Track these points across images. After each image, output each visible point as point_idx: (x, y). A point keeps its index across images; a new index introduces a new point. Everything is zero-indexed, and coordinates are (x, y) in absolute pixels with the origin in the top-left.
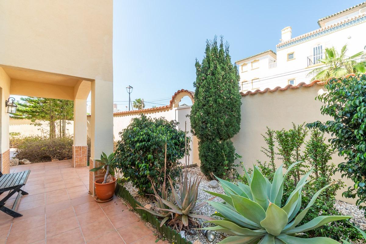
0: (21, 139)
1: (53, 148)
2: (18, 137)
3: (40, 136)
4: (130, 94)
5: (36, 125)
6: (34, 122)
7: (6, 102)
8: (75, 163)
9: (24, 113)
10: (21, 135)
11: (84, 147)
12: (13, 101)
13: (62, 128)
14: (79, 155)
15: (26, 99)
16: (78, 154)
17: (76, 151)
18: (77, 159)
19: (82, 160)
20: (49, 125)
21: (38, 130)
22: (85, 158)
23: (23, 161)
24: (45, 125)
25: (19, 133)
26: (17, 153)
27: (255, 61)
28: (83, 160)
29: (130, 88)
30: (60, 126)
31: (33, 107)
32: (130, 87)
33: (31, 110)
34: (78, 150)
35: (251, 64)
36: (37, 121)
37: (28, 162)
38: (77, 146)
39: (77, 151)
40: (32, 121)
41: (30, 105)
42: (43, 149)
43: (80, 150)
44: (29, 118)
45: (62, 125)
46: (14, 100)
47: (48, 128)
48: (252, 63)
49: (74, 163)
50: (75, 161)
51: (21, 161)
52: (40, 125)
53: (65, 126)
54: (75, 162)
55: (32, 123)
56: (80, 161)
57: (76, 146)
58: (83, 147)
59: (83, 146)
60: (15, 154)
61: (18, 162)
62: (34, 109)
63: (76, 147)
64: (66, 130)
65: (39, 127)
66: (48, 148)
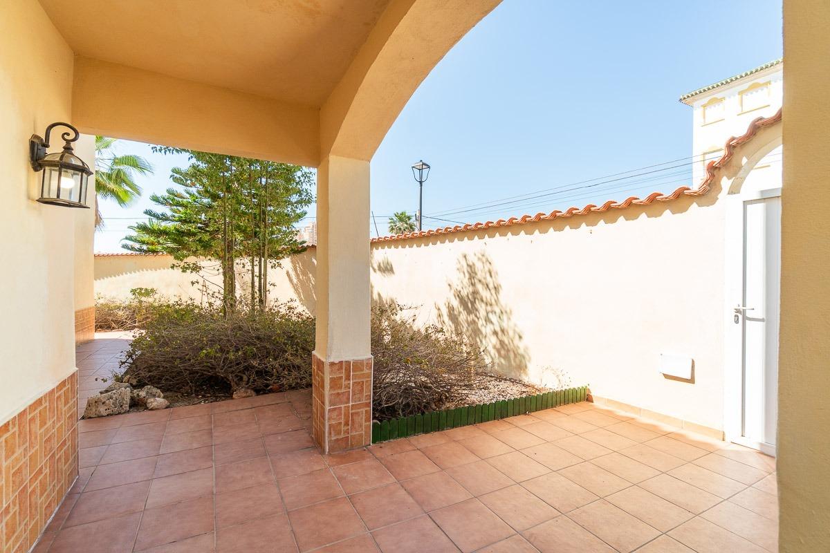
0: (156, 304)
1: (237, 350)
2: (151, 300)
3: (197, 303)
4: (421, 186)
5: (187, 268)
6: (182, 260)
7: (32, 144)
8: (330, 433)
9: (159, 237)
10: (156, 296)
11: (361, 362)
12: (68, 142)
13: (256, 280)
14: (344, 399)
15: (164, 198)
16: (338, 394)
17: (332, 380)
18: (335, 414)
19: (353, 420)
20: (221, 270)
21: (193, 283)
22: (364, 410)
23: (143, 394)
24: (211, 270)
25: (152, 291)
26: (130, 360)
27: (755, 87)
28: (356, 418)
29: (424, 167)
30: (253, 273)
31: (180, 221)
32: (424, 164)
33: (177, 230)
34: (341, 378)
35: (738, 97)
36: (191, 260)
37: (159, 401)
38: (336, 361)
39: (335, 383)
40: (177, 258)
41: (174, 216)
42: (206, 355)
43: (348, 378)
44: (171, 251)
45: (256, 269)
46: (73, 135)
47: (220, 280)
48: (741, 93)
49: (327, 435)
50: (330, 426)
51: (138, 395)
52: (196, 268)
53: (265, 275)
54: (330, 428)
55: (175, 262)
56: (346, 424)
57: (332, 360)
58: (358, 365)
59: (356, 358)
60: (124, 363)
61: (128, 400)
62: (185, 227)
63: (332, 364)
64: (268, 286)
65: (194, 276)
66: (222, 350)
